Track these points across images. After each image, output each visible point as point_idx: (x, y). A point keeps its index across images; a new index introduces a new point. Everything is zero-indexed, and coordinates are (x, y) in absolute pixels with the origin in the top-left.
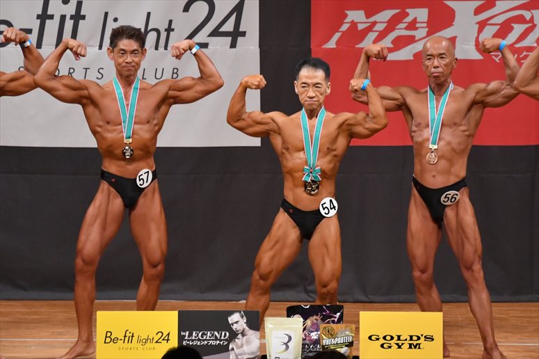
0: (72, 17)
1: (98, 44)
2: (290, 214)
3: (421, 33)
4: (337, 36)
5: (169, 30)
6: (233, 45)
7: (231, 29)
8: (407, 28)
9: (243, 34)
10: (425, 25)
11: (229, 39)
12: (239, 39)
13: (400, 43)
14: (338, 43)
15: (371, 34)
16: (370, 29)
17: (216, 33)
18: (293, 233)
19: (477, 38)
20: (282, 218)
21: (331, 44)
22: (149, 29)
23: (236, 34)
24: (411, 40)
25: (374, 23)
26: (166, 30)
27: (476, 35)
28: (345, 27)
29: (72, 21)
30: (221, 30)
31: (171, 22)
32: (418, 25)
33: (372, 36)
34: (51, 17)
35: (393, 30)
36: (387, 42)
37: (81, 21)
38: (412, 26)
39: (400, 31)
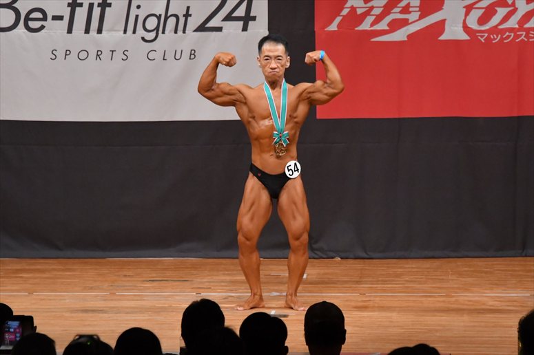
0: (99, 5)
1: (123, 28)
2: (259, 179)
3: (413, 16)
4: (338, 19)
5: (187, 15)
6: (245, 29)
7: (243, 14)
8: (401, 12)
9: (254, 18)
10: (418, 9)
11: (241, 23)
12: (250, 22)
13: (396, 25)
14: (339, 26)
15: (368, 17)
16: (367, 13)
17: (229, 18)
19: (464, 21)
21: (333, 27)
22: (169, 15)
23: (247, 19)
24: (405, 23)
25: (372, 8)
26: (184, 16)
27: (463, 18)
28: (345, 12)
29: (100, 8)
30: (234, 15)
31: (188, 8)
32: (411, 9)
33: (370, 19)
34: (81, 5)
35: (389, 13)
36: (383, 25)
37: (107, 8)
38: (406, 10)
39: (395, 15)
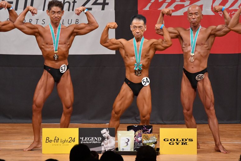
1: (43, 8)
2: (128, 85)
3: (187, 3)
4: (149, 5)
6: (103, 9)
7: (102, 2)
8: (181, 1)
9: (108, 4)
11: (101, 6)
12: (106, 6)
13: (178, 8)
14: (150, 8)
15: (164, 4)
16: (164, 2)
17: (95, 3)
18: (130, 93)
19: (212, 6)
20: (125, 87)
21: (147, 8)
22: (65, 1)
23: (104, 4)
24: (182, 6)
26: (73, 2)
27: (212, 4)
28: (153, 1)
30: (98, 2)
33: (165, 5)
35: (174, 2)
36: (172, 7)
39: (178, 2)
